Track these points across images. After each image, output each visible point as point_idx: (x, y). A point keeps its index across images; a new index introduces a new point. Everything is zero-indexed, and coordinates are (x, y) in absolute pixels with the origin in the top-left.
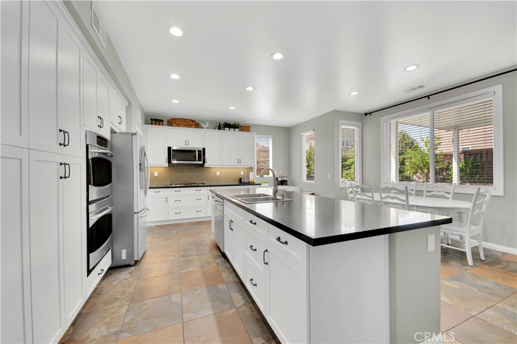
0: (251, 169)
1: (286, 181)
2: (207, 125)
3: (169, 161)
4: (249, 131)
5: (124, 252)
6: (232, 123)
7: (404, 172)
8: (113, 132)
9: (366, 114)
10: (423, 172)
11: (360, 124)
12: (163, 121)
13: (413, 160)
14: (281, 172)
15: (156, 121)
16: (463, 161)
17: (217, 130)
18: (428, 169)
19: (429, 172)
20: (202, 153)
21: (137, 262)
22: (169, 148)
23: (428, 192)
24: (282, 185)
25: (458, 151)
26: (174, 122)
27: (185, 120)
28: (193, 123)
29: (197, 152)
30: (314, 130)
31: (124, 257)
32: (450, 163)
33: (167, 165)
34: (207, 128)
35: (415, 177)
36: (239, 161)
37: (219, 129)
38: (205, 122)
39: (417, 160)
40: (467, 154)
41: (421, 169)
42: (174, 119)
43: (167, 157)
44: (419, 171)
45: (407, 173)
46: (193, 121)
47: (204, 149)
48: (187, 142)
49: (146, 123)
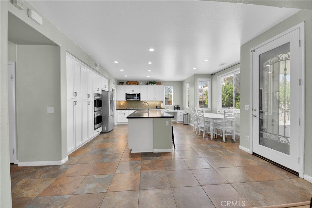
0: (162, 102)
1: (179, 108)
2: (142, 83)
3: (126, 99)
4: (160, 85)
5: (105, 128)
6: (153, 81)
8: (102, 91)
9: (212, 75)
12: (124, 83)
14: (177, 103)
15: (121, 83)
17: (146, 85)
20: (139, 95)
21: (110, 132)
22: (126, 94)
23: (219, 111)
24: (177, 109)
26: (129, 83)
27: (133, 81)
28: (136, 83)
29: (137, 95)
30: (189, 83)
31: (105, 130)
33: (125, 100)
34: (142, 84)
36: (155, 98)
37: (147, 84)
38: (141, 81)
42: (128, 81)
43: (125, 97)
46: (136, 82)
47: (140, 94)
48: (133, 91)
49: (118, 84)
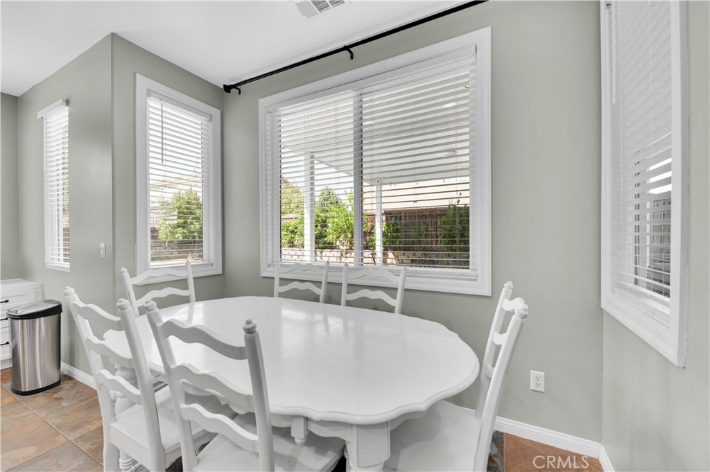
7: (326, 236)
9: (228, 89)
10: (346, 236)
11: (216, 113)
13: (336, 220)
16: (385, 223)
18: (352, 232)
19: (352, 237)
25: (381, 211)
30: (67, 102)
32: (373, 227)
35: (338, 243)
39: (340, 221)
40: (389, 214)
41: (345, 232)
44: (343, 235)
45: (329, 238)
